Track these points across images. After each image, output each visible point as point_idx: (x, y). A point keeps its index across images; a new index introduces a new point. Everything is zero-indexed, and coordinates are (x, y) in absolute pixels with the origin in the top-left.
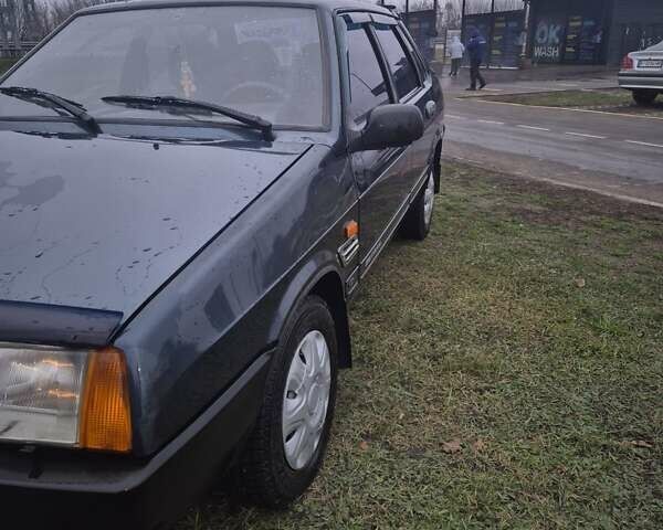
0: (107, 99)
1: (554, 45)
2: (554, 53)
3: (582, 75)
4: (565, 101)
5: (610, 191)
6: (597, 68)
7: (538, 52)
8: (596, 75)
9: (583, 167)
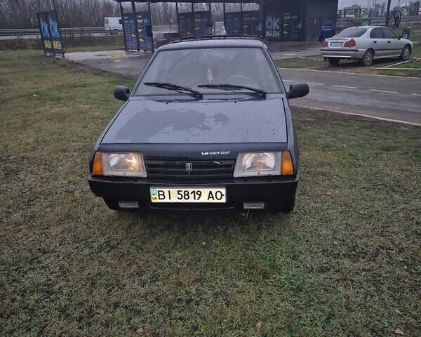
0: (199, 86)
1: (277, 30)
2: (277, 34)
3: (295, 48)
4: (295, 64)
5: (337, 110)
6: (301, 43)
7: (268, 34)
8: (301, 48)
9: (320, 100)
